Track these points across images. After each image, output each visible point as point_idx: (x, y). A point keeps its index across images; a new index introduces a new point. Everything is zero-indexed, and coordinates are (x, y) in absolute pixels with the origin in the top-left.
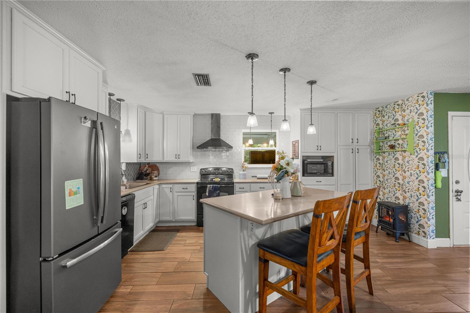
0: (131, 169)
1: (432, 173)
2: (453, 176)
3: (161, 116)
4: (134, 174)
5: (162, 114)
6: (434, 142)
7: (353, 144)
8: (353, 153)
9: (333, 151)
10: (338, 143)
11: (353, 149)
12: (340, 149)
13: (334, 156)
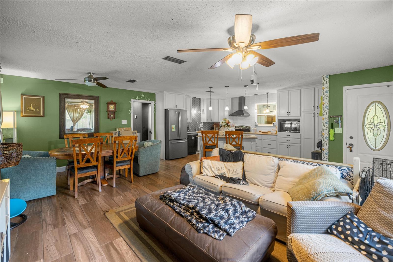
0: (207, 126)
1: (327, 130)
2: (347, 133)
3: (218, 101)
4: (209, 128)
5: (218, 100)
6: (328, 109)
7: (314, 110)
8: (314, 117)
9: (299, 115)
10: (302, 110)
11: (314, 113)
12: (304, 114)
13: (300, 119)
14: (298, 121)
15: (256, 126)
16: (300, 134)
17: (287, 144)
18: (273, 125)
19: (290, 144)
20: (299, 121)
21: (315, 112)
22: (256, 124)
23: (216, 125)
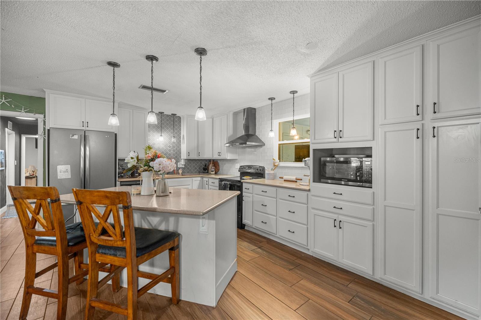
3: (211, 120)
7: (419, 117)
8: (420, 139)
9: (370, 137)
10: (379, 120)
11: (420, 128)
12: (385, 132)
13: (372, 147)
14: (367, 152)
15: (275, 165)
16: (374, 193)
17: (335, 216)
18: (305, 165)
19: (341, 218)
20: (370, 154)
21: (423, 124)
22: (274, 163)
23: (213, 164)
